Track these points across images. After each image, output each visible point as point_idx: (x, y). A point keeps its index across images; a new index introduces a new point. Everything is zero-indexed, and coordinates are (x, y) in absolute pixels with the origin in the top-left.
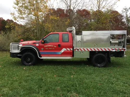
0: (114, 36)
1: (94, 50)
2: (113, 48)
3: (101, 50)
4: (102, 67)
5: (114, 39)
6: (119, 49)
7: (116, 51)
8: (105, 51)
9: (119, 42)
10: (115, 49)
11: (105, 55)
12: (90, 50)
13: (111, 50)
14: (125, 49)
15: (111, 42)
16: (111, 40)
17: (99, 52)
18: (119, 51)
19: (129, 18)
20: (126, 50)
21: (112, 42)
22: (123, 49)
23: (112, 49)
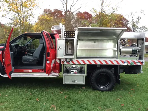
0: (124, 41)
1: (93, 63)
2: (124, 60)
3: (104, 63)
4: (106, 91)
5: (124, 46)
6: (133, 62)
7: (128, 64)
8: (111, 64)
9: (133, 50)
10: (128, 62)
11: (112, 72)
12: (88, 63)
13: (121, 63)
14: (142, 62)
15: (120, 50)
16: (121, 48)
17: (102, 66)
18: (133, 64)
19: (135, 23)
20: (144, 64)
21: (122, 50)
22: (139, 62)
23: (123, 62)
